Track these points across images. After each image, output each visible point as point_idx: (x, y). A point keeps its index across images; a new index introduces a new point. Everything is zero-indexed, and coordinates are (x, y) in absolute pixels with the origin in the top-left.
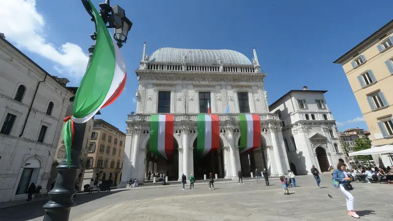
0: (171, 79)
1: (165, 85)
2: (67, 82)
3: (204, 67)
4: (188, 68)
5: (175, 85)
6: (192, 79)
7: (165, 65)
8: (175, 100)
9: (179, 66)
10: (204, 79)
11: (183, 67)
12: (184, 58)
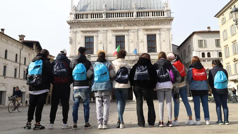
0: (93, 26)
1: (89, 31)
2: (24, 37)
3: (120, 14)
4: (107, 16)
5: (97, 31)
6: (110, 26)
7: (89, 14)
8: (97, 44)
9: (100, 15)
10: (120, 25)
11: (103, 15)
12: (104, 7)
